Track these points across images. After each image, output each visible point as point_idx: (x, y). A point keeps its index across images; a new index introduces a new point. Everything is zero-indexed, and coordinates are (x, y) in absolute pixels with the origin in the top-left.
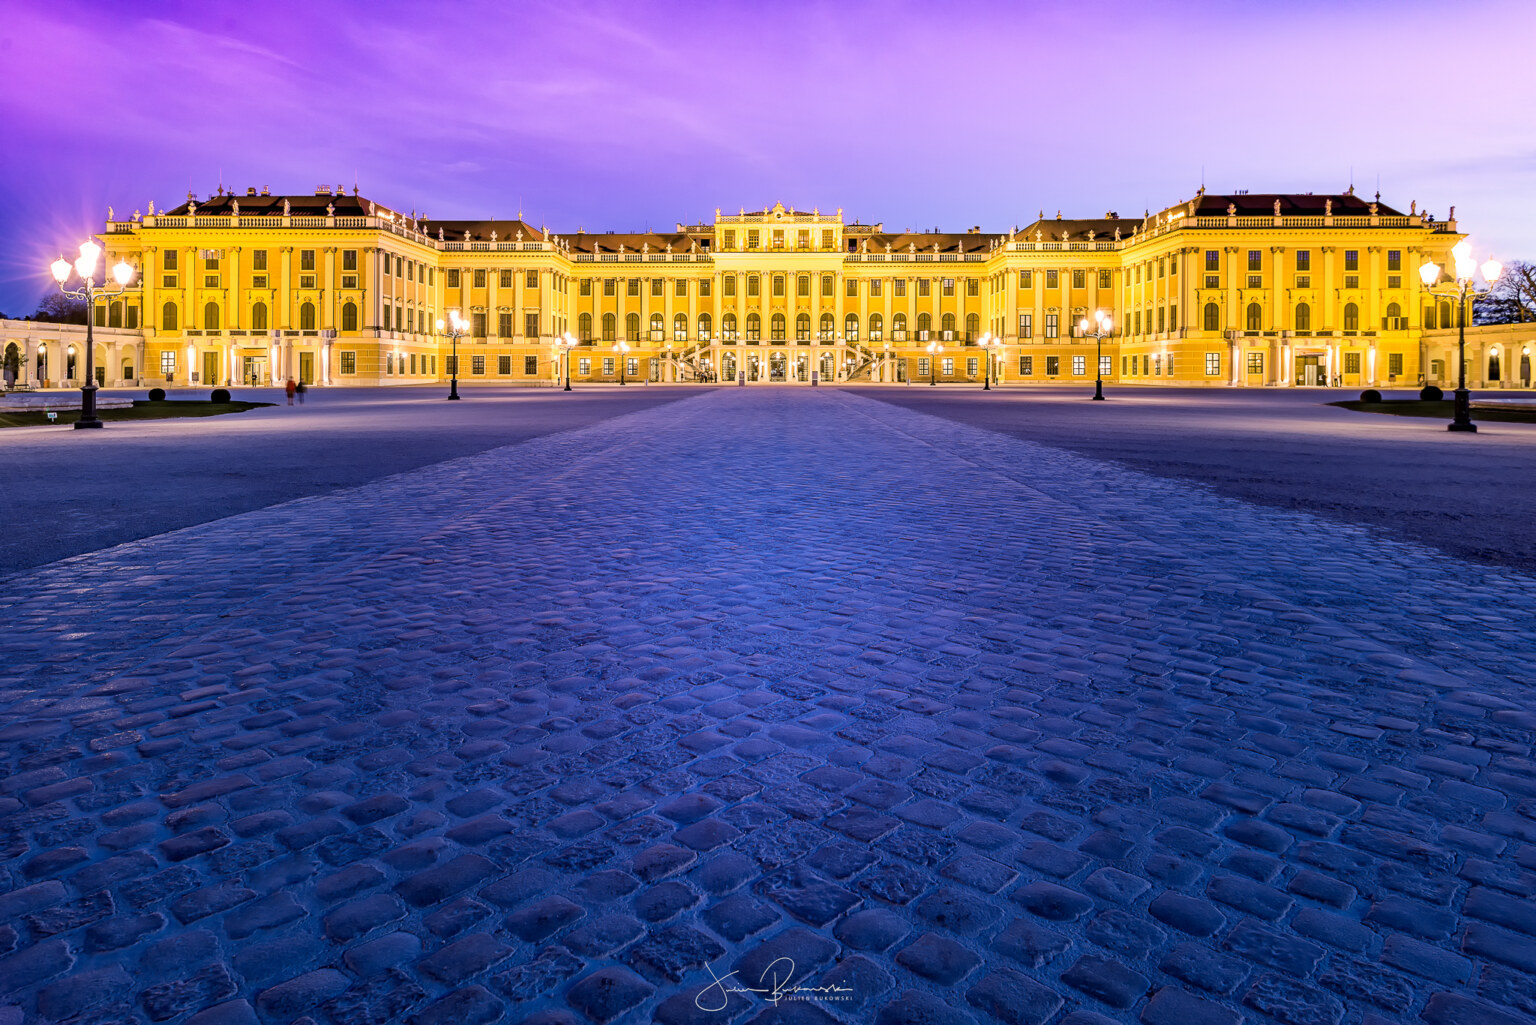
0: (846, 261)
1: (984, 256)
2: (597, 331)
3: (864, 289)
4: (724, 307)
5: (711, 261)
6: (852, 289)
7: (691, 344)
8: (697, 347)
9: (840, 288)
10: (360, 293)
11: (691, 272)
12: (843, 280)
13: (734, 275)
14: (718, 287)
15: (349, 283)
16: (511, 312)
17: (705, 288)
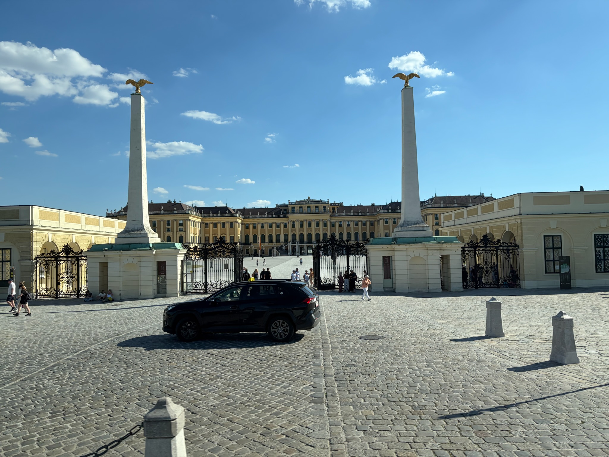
0: (330, 216)
1: (375, 213)
2: (251, 240)
3: (337, 225)
4: (292, 231)
5: (288, 217)
6: (333, 225)
7: (282, 244)
8: (284, 245)
9: (328, 224)
10: (184, 233)
11: (281, 220)
12: (330, 222)
13: (295, 221)
14: (290, 225)
15: (181, 230)
16: (225, 235)
17: (286, 226)
